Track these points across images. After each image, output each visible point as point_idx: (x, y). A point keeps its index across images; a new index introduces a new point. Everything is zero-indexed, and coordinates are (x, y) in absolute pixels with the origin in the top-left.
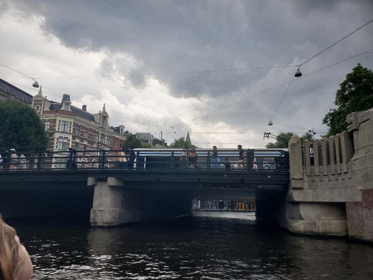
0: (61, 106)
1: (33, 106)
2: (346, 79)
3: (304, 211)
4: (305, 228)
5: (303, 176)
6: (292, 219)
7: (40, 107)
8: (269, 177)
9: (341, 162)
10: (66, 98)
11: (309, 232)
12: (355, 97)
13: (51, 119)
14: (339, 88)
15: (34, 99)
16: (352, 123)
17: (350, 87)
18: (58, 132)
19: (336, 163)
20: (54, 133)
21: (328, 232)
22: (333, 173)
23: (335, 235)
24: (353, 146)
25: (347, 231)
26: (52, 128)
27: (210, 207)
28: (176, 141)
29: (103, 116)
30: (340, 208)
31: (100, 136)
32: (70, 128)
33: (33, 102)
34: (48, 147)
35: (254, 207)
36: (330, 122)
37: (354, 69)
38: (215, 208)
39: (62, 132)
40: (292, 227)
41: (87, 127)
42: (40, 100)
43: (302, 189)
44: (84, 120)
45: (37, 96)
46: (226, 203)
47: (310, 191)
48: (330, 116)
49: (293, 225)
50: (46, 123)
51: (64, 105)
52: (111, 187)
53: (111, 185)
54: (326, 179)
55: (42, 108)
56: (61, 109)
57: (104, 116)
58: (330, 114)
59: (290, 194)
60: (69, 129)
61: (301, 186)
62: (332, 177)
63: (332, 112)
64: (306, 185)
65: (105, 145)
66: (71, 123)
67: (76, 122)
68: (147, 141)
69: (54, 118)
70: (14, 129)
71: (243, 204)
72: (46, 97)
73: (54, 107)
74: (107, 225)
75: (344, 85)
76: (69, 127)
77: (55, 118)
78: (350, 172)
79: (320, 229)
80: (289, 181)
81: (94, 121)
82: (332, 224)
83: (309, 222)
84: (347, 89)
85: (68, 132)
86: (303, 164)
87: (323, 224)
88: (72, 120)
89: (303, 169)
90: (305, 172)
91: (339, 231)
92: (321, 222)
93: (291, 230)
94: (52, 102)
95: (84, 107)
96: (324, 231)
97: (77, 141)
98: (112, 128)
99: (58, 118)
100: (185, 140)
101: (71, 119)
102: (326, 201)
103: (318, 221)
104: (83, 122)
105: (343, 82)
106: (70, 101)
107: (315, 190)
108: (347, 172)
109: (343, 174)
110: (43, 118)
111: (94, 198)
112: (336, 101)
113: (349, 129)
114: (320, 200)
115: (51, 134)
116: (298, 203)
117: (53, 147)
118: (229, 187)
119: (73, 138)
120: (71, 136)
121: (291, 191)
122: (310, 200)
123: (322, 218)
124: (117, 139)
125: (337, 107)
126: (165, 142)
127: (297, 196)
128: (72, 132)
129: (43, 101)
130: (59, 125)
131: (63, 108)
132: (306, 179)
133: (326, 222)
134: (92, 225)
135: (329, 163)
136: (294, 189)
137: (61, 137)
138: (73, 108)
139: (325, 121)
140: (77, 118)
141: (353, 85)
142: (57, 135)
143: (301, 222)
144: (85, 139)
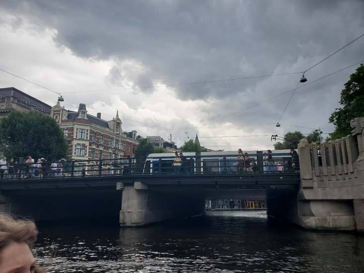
0: (77, 114)
1: (52, 116)
2: (350, 79)
3: (315, 208)
4: (316, 224)
5: (313, 176)
6: (304, 216)
7: (58, 116)
8: (281, 178)
9: (347, 163)
10: (82, 107)
11: (320, 227)
12: (360, 96)
13: (69, 128)
14: (344, 88)
15: (52, 109)
16: (355, 128)
17: (355, 86)
18: (76, 139)
19: (342, 164)
20: (73, 140)
21: (338, 226)
22: (340, 173)
23: (345, 229)
24: (358, 149)
25: (355, 225)
26: (71, 135)
27: (221, 207)
28: (186, 143)
29: (116, 123)
30: (348, 205)
31: (114, 141)
32: (87, 135)
33: (52, 112)
34: (68, 154)
35: (264, 205)
36: (336, 120)
37: (357, 70)
38: (225, 208)
39: (79, 139)
40: (304, 223)
41: (102, 133)
42: (59, 110)
43: (312, 188)
44: (98, 127)
45: (55, 107)
46: (236, 202)
47: (320, 189)
48: (336, 115)
49: (305, 221)
50: (65, 132)
51: (80, 114)
52: (138, 190)
53: (137, 189)
54: (334, 179)
55: (61, 118)
56: (78, 117)
57: (118, 123)
58: (336, 113)
59: (301, 192)
60: (85, 136)
61: (312, 186)
62: (340, 177)
63: (338, 111)
64: (315, 185)
65: (119, 150)
66: (87, 130)
67: (92, 129)
68: (158, 145)
69: (71, 126)
70: (37, 139)
71: (253, 203)
72: (64, 107)
73: (72, 116)
74: (135, 225)
75: (348, 85)
76: (85, 134)
77: (73, 126)
78: (355, 172)
79: (330, 224)
80: (300, 181)
81: (108, 127)
82: (342, 220)
83: (320, 218)
84: (351, 89)
85: (85, 139)
86: (312, 165)
87: (333, 220)
88: (89, 128)
89: (312, 170)
90: (314, 172)
91: (348, 225)
92: (331, 218)
93: (303, 226)
94: (69, 111)
95: (99, 115)
96: (334, 227)
97: (94, 147)
98: (125, 133)
99: (76, 127)
100: (194, 142)
101: (87, 127)
102: (335, 198)
103: (328, 217)
104: (98, 128)
105: (347, 82)
106: (86, 109)
107: (324, 188)
108: (353, 172)
109: (349, 173)
110: (62, 127)
111: (123, 201)
112: (342, 100)
113: (353, 133)
114: (329, 198)
115: (70, 142)
116: (309, 201)
117: (71, 154)
118: (245, 188)
119: (90, 145)
120: (88, 143)
121: (302, 190)
122: (320, 198)
123: (332, 214)
124: (130, 143)
125: (342, 107)
126: (175, 144)
127: (307, 195)
128: (88, 139)
129: (61, 111)
130: (77, 132)
131: (79, 117)
132: (315, 179)
133: (336, 217)
134: (121, 225)
135: (336, 164)
136: (305, 188)
137: (79, 144)
138: (89, 116)
139: (331, 120)
140: (94, 125)
141: (358, 85)
142: (75, 142)
143: (312, 218)
144: (101, 145)
